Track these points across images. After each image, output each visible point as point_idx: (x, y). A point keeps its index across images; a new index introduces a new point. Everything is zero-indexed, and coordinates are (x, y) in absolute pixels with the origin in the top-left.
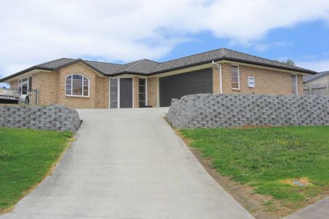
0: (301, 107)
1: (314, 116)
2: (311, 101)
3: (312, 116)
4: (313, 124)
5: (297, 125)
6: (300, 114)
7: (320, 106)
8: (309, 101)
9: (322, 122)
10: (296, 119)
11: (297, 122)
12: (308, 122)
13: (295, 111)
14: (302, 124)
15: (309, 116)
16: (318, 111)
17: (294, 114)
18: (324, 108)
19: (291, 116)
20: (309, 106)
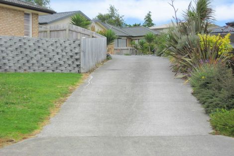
0: (19, 51)
1: (34, 61)
2: (31, 44)
3: (32, 62)
4: (32, 71)
5: (13, 72)
6: (17, 58)
7: (41, 50)
8: (28, 44)
9: (42, 68)
10: (11, 64)
11: (13, 68)
12: (26, 68)
13: (11, 54)
14: (19, 71)
15: (28, 61)
16: (39, 56)
17: (10, 58)
18: (46, 53)
19: (6, 61)
20: (29, 49)
